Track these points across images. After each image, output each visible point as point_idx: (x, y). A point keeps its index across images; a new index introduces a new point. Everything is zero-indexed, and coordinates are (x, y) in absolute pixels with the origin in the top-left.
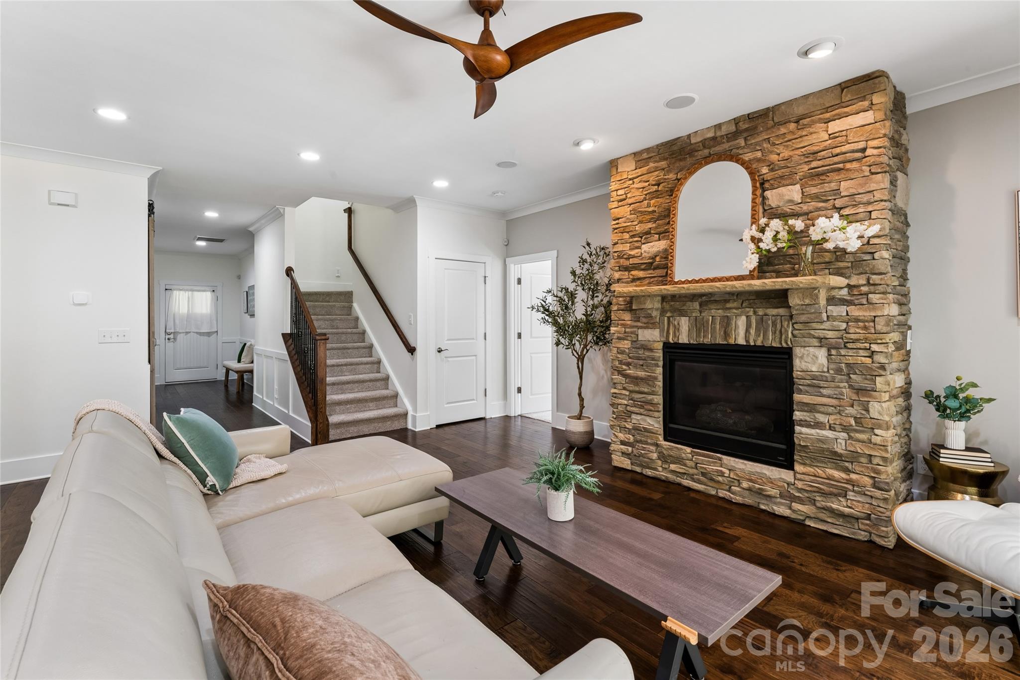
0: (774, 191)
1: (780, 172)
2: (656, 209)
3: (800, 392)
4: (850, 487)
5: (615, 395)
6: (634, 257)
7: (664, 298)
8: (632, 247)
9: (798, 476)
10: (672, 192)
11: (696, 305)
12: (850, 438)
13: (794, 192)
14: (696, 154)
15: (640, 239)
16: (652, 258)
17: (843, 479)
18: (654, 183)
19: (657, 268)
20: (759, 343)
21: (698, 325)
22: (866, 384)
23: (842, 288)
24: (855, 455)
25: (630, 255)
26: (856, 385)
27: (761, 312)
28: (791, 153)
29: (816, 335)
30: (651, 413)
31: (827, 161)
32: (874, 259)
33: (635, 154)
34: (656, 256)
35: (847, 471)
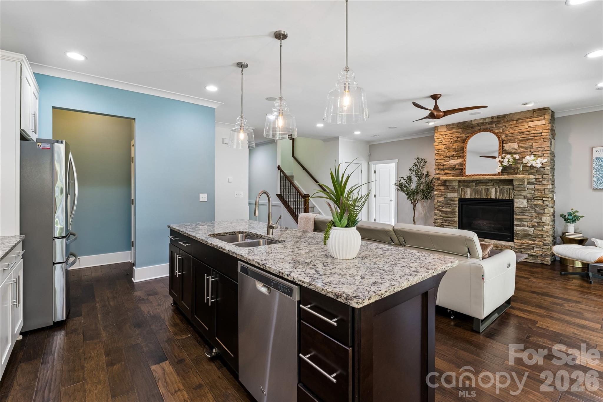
0: (507, 144)
1: (510, 138)
2: (456, 147)
3: (517, 215)
4: (535, 246)
5: (436, 219)
6: (446, 165)
7: (459, 181)
8: (445, 161)
9: (516, 244)
10: (465, 141)
11: (474, 184)
12: (535, 229)
13: (515, 145)
14: (475, 128)
15: (449, 158)
16: (455, 166)
17: (532, 243)
18: (456, 137)
19: (457, 169)
20: (500, 198)
21: (475, 192)
22: (542, 211)
23: (533, 179)
24: (537, 235)
25: (444, 164)
26: (538, 212)
27: (501, 187)
28: (514, 132)
29: (523, 195)
30: (453, 225)
31: (528, 136)
32: (544, 169)
33: (446, 125)
34: (456, 165)
35: (534, 241)
